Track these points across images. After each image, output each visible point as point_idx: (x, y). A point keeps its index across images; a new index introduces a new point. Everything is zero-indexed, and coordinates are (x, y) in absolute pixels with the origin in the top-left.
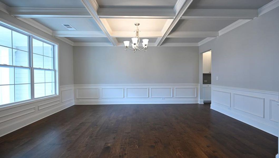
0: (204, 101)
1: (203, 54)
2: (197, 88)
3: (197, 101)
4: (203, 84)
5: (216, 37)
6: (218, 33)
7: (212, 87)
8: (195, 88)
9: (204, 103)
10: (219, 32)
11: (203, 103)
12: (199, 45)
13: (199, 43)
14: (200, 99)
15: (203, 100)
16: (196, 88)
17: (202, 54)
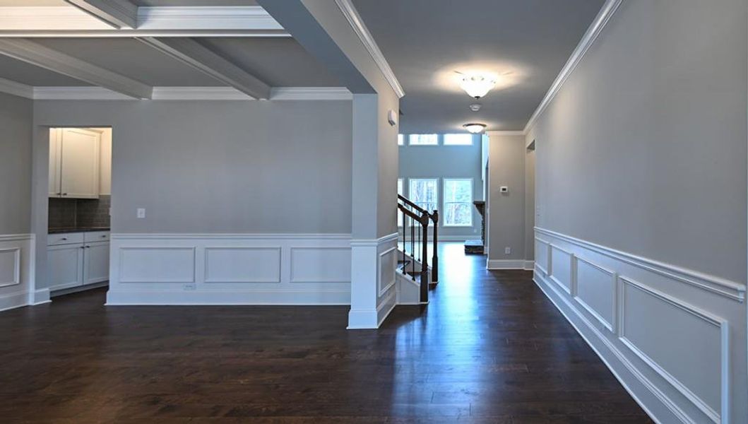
0: (51, 292)
1: (52, 130)
2: (21, 251)
3: (23, 297)
4: (49, 233)
5: (139, 97)
6: (151, 92)
7: (114, 238)
8: (16, 250)
9: (51, 299)
10: (155, 89)
11: (51, 301)
12: (36, 96)
13: (35, 89)
14: (37, 288)
15: (47, 289)
16: (18, 251)
17: (49, 131)
